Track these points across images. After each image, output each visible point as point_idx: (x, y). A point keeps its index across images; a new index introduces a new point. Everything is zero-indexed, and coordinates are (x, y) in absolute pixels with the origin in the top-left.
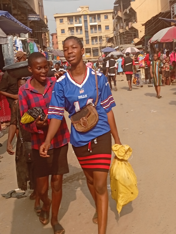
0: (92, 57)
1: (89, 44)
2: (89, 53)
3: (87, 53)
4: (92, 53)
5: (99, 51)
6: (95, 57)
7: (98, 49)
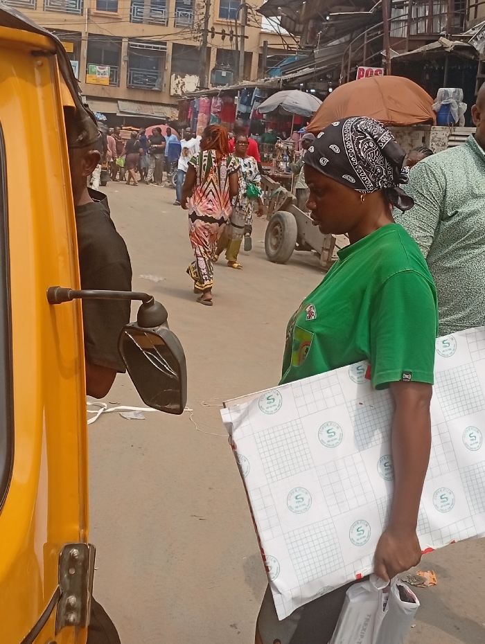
0: (121, 91)
1: (116, 11)
2: (107, 68)
3: (99, 63)
4: (123, 64)
5: (168, 66)
6: (140, 97)
7: (163, 54)
